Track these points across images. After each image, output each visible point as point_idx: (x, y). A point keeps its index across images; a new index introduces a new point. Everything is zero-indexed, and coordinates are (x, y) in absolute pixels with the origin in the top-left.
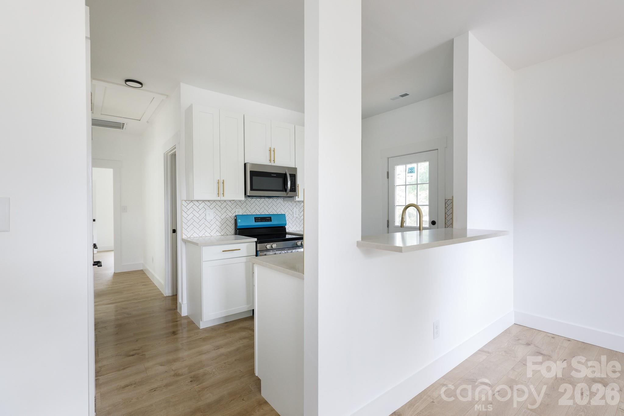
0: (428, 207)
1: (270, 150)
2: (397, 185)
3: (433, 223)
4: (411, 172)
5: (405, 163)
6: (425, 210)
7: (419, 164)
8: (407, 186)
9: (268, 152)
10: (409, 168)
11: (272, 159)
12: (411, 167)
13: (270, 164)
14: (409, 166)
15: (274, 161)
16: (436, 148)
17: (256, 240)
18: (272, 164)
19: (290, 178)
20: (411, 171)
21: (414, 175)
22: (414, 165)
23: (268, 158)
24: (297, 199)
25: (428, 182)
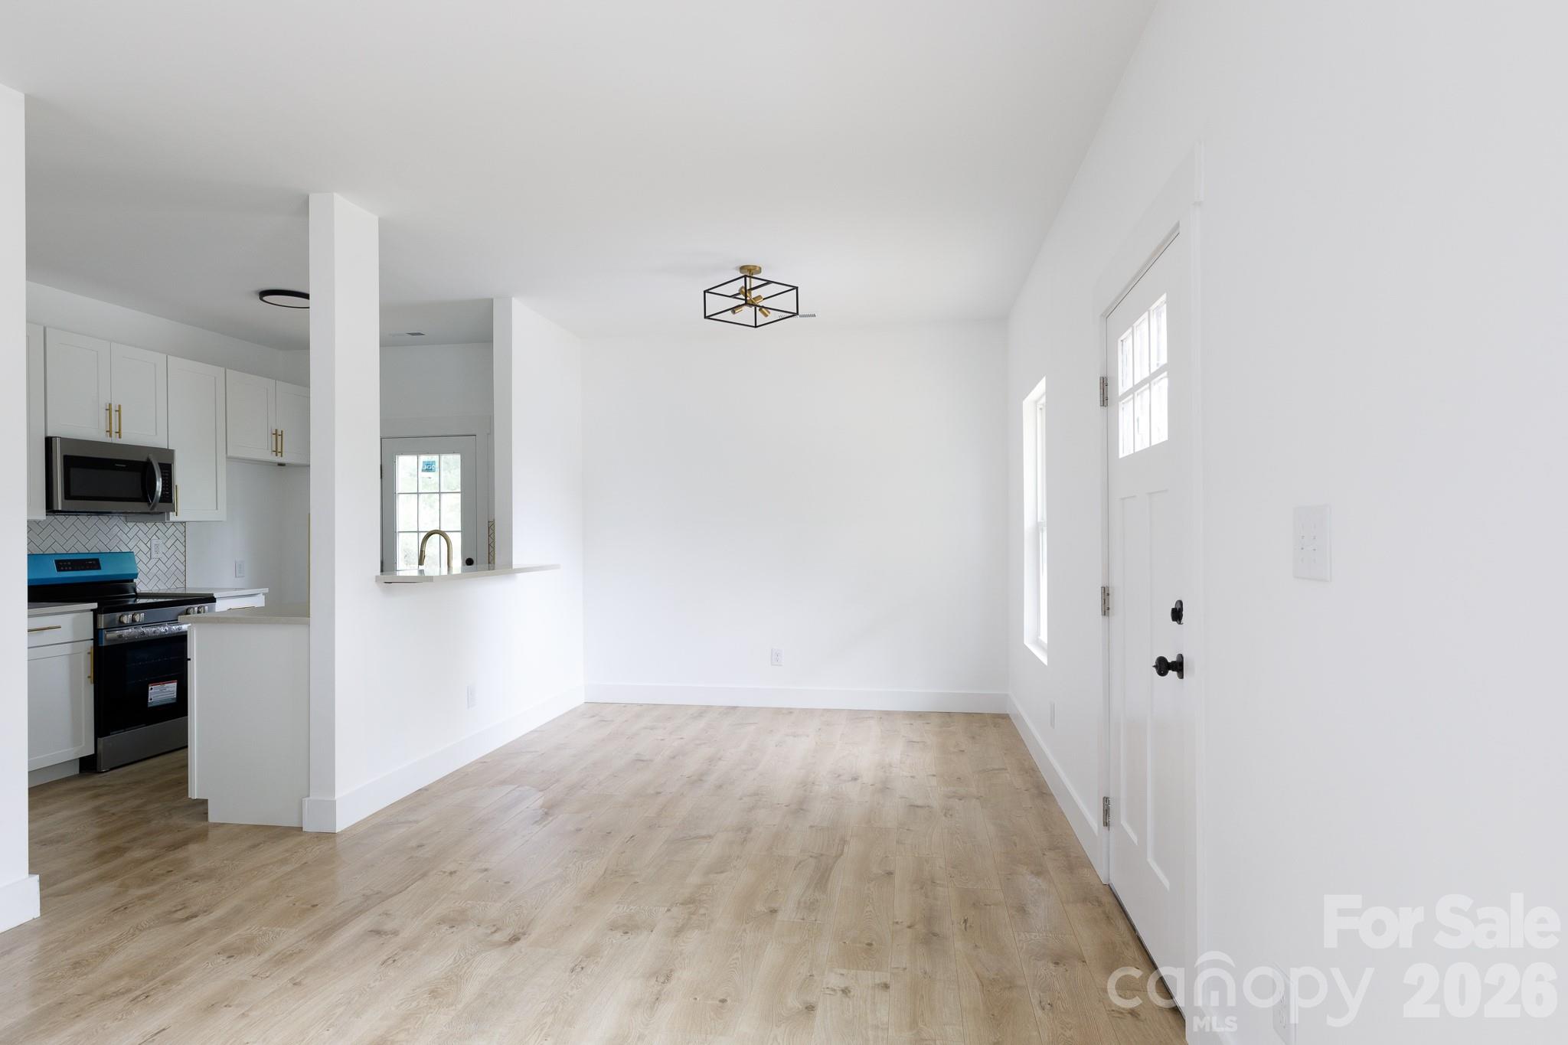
0: (460, 534)
1: (109, 409)
2: (399, 492)
3: (469, 562)
4: (428, 470)
5: (418, 452)
6: (456, 540)
7: (443, 457)
8: (421, 496)
9: (103, 414)
10: (424, 462)
11: (115, 428)
12: (429, 460)
13: (108, 440)
14: (424, 458)
15: (119, 432)
16: (473, 433)
17: (95, 605)
18: (115, 440)
19: (162, 472)
20: (429, 468)
21: (434, 475)
22: (435, 458)
23: (104, 426)
24: (173, 517)
25: (459, 490)
